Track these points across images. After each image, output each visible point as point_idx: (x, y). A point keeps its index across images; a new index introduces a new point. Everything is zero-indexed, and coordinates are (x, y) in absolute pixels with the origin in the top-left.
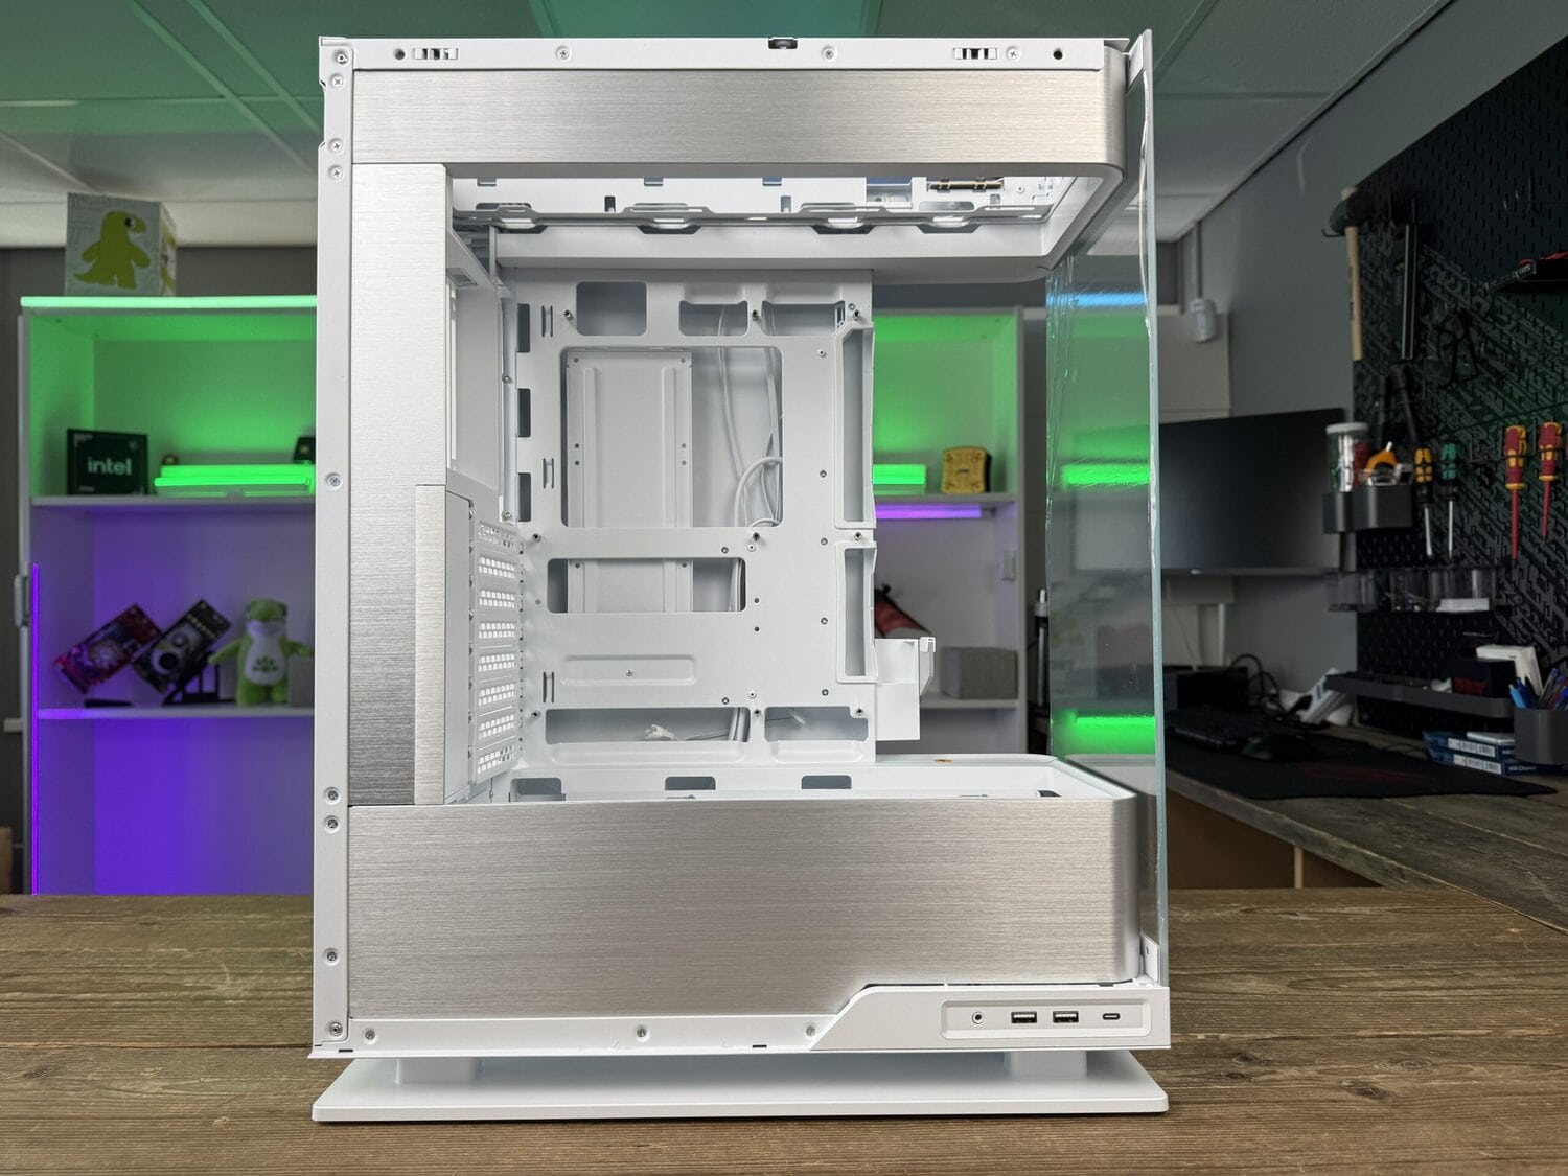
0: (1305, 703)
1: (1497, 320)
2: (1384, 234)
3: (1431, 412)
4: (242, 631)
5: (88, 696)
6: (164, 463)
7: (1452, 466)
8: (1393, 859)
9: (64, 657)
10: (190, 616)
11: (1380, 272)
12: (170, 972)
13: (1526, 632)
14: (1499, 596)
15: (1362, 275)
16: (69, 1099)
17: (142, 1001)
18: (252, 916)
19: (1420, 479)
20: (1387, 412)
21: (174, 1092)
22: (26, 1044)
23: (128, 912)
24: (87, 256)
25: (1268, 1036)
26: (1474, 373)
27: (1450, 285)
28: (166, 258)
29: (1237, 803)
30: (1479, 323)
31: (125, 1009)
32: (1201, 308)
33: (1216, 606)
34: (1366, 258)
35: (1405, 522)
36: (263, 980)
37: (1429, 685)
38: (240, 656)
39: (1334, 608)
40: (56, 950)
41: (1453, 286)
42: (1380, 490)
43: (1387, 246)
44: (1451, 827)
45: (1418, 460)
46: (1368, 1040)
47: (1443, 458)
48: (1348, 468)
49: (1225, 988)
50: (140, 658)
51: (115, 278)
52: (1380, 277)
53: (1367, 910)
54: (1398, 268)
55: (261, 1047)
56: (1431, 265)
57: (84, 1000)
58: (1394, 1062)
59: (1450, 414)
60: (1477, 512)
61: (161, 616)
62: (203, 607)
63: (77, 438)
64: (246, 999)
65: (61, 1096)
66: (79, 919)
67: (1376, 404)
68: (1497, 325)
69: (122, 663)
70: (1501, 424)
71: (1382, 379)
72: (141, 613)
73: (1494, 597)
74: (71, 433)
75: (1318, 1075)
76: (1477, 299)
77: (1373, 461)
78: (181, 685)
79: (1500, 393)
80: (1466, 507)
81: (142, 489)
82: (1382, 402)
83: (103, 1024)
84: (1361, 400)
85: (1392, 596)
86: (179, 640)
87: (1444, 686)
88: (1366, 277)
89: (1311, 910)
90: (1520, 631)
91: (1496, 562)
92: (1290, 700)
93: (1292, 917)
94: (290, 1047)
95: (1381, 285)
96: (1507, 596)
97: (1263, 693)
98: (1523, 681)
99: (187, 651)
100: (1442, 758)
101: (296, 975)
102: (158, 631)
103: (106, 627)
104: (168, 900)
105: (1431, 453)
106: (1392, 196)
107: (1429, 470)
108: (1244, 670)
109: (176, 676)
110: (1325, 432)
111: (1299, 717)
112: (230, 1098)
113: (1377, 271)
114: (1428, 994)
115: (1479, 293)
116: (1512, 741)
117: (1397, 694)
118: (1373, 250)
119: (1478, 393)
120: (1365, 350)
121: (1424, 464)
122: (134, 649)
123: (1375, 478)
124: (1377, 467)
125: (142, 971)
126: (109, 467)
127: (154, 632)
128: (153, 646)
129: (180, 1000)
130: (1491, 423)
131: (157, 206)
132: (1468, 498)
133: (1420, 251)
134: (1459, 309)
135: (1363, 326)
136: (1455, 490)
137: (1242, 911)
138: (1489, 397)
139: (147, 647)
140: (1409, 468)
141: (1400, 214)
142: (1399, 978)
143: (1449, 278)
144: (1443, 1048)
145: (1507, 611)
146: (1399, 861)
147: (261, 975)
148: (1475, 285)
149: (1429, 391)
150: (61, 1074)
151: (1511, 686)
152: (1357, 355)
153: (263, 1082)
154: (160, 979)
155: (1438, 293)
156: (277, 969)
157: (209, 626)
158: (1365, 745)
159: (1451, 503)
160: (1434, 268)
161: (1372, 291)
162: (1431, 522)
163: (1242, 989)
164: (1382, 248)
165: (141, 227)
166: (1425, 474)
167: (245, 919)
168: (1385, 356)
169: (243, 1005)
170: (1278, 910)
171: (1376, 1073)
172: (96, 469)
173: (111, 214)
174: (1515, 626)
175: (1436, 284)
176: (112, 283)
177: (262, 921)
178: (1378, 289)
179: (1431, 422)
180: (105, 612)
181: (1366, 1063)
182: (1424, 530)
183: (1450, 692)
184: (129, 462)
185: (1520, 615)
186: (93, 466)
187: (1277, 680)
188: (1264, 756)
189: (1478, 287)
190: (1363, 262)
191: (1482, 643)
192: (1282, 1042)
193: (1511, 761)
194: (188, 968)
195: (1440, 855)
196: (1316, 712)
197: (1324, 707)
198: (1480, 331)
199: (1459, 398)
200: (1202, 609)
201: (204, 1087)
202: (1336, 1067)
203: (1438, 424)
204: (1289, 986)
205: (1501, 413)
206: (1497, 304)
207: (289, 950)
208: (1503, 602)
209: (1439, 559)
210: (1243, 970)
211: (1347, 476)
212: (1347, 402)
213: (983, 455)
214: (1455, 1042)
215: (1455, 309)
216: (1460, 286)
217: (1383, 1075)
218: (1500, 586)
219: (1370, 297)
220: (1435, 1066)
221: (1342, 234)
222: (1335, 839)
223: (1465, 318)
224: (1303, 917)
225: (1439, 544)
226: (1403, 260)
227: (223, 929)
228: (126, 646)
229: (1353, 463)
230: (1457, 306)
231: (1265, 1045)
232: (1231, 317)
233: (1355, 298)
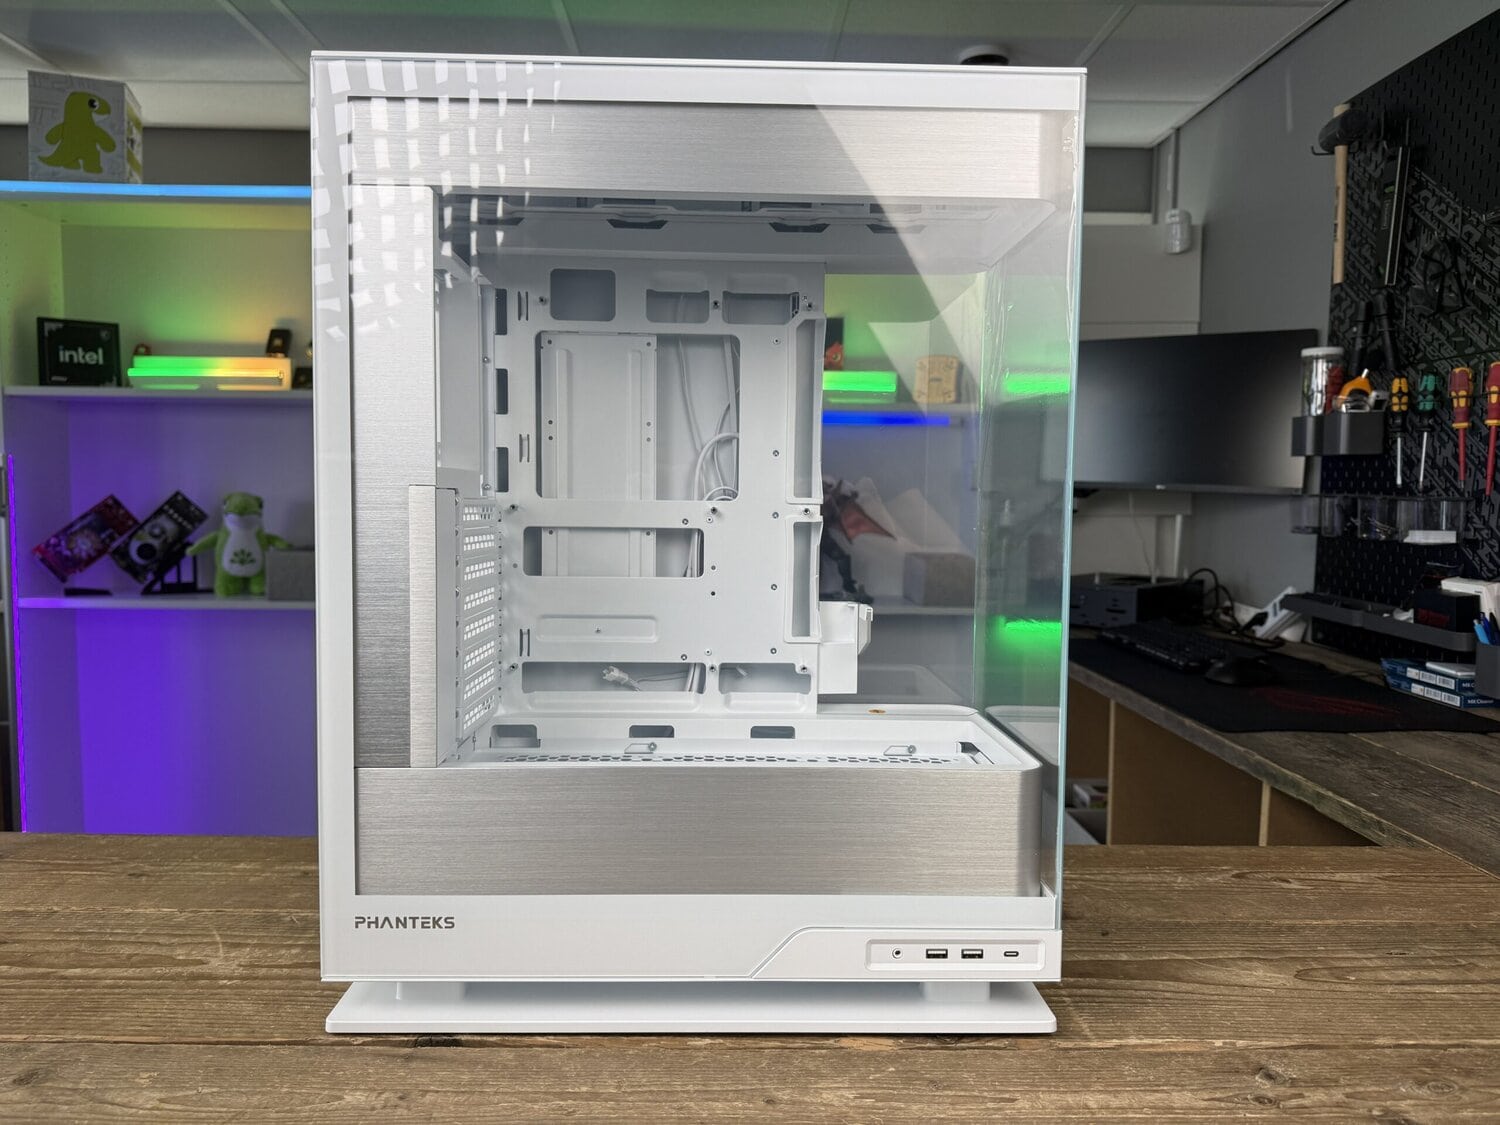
0: (1260, 619)
1: (1487, 251)
2: (1374, 154)
3: (1410, 340)
4: (218, 524)
5: (68, 585)
6: (136, 353)
7: (1430, 397)
8: (1373, 812)
9: (43, 546)
10: (166, 507)
11: (1367, 192)
12: (161, 940)
13: (1492, 566)
14: (1467, 529)
15: (1349, 197)
16: (60, 1115)
17: (133, 979)
18: (242, 866)
19: (1396, 408)
20: (1364, 338)
21: (172, 1107)
22: (14, 1037)
23: (116, 859)
24: (50, 140)
25: (1287, 1043)
26: (1461, 306)
27: (1440, 212)
28: (132, 142)
29: (1206, 734)
30: (1468, 253)
31: (117, 991)
32: (1177, 219)
33: (1173, 517)
34: (1353, 179)
35: (1376, 449)
36: (257, 953)
37: (1391, 612)
38: (218, 547)
39: (1298, 530)
40: (43, 909)
41: (1444, 213)
42: (1353, 417)
43: (1376, 167)
44: (1422, 772)
45: (1395, 389)
46: (1387, 1051)
47: (1421, 389)
48: (1321, 392)
49: (1234, 979)
50: (119, 547)
51: (81, 162)
52: (1366, 198)
53: (1356, 877)
54: (1387, 191)
55: (258, 1043)
56: (1421, 190)
57: (73, 978)
58: (1421, 1083)
59: (1430, 344)
60: (1451, 443)
61: (139, 505)
62: (180, 498)
63: (48, 326)
64: (242, 978)
65: (53, 1111)
66: (67, 867)
67: (1355, 329)
68: (1487, 256)
69: (100, 553)
70: (1483, 358)
71: (1363, 304)
72: (117, 503)
73: (1461, 529)
74: (41, 321)
75: (1346, 1100)
76: (1468, 228)
77: (1348, 388)
78: (159, 576)
79: (1484, 326)
80: (1440, 439)
81: (115, 378)
82: (1361, 326)
83: (95, 1010)
84: (1336, 323)
85: (1358, 522)
86: (157, 531)
87: (1406, 616)
88: (1352, 199)
89: (1302, 876)
90: (1486, 565)
91: (1466, 495)
92: (1245, 614)
93: (1285, 885)
94: (289, 1043)
95: (1367, 206)
96: (1475, 529)
97: (1217, 605)
98: (1488, 617)
99: (165, 541)
100: (1399, 686)
101: (290, 947)
102: (136, 522)
103: (83, 517)
104: (155, 842)
105: (1408, 383)
106: (1386, 114)
107: (1405, 399)
108: (1201, 582)
109: (155, 567)
110: (1300, 353)
111: (1254, 632)
112: (230, 1115)
113: (1363, 192)
114: (1437, 990)
115: (1471, 222)
116: (1473, 674)
117: (1356, 619)
118: (1362, 170)
119: (1461, 324)
120: (1346, 274)
121: (1401, 393)
122: (112, 538)
123: (1348, 405)
124: (1351, 393)
125: (133, 939)
126: (80, 356)
127: (130, 523)
128: (130, 537)
129: (172, 978)
130: (1473, 355)
131: (121, 86)
132: (1442, 429)
133: (1411, 175)
134: (1448, 238)
135: (1346, 248)
136: (1431, 421)
137: (1233, 876)
138: (1473, 329)
139: (125, 536)
140: (1383, 395)
141: (1392, 132)
142: (1403, 968)
143: (1440, 204)
144: (1465, 1064)
145: (1474, 544)
146: (1378, 813)
147: (255, 946)
148: (1467, 214)
149: (1409, 317)
150: (53, 1080)
151: (1475, 622)
152: (1338, 278)
153: (264, 1094)
154: (152, 950)
155: (1426, 218)
156: (271, 938)
157: (186, 517)
158: (1322, 667)
159: (1425, 434)
160: (1424, 193)
161: (1357, 212)
162: (1403, 450)
163: (1247, 980)
164: (1371, 168)
165: (106, 110)
166: (1400, 404)
167: (235, 870)
168: (1366, 280)
169: (237, 987)
170: (1269, 876)
171: (1404, 1098)
172: (67, 359)
173: (73, 94)
174: (1481, 560)
175: (1426, 210)
176: (78, 167)
177: (253, 872)
178: (1363, 210)
179: (1409, 349)
180: (82, 501)
181: (1392, 1083)
182: (1396, 456)
183: (1412, 621)
184: (100, 351)
185: (1487, 548)
186: (64, 356)
187: (1232, 592)
188: (1227, 680)
189: (1470, 215)
190: (1350, 182)
191: (1446, 576)
192: (1301, 1052)
193: (1470, 694)
194: (180, 936)
195: (1418, 808)
196: (1271, 629)
197: (1279, 625)
198: (1468, 261)
199: (1441, 329)
200: (1160, 519)
201: (202, 1101)
202: (1362, 1089)
203: (1416, 354)
204: (1295, 976)
205: (1484, 347)
206: (1490, 234)
207: (283, 912)
208: (1471, 535)
209: (1408, 490)
210: (1247, 955)
211: (1318, 399)
212: (1321, 323)
213: (955, 365)
214: (1477, 1055)
215: (1445, 238)
216: (1451, 213)
217: (1412, 1102)
218: (1468, 519)
219: (1354, 218)
220: (1463, 1089)
221: (1332, 152)
222: (1310, 784)
223: (1454, 247)
224: (1295, 885)
225: (1408, 472)
226: (1393, 184)
227: (213, 883)
228: (103, 536)
229: (1326, 386)
230: (1446, 234)
231: (1285, 1056)
232: (1205, 229)
233: (1340, 220)
